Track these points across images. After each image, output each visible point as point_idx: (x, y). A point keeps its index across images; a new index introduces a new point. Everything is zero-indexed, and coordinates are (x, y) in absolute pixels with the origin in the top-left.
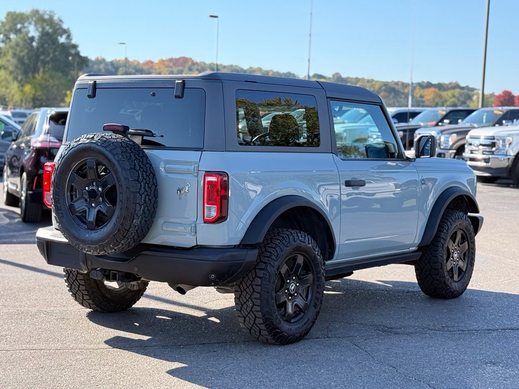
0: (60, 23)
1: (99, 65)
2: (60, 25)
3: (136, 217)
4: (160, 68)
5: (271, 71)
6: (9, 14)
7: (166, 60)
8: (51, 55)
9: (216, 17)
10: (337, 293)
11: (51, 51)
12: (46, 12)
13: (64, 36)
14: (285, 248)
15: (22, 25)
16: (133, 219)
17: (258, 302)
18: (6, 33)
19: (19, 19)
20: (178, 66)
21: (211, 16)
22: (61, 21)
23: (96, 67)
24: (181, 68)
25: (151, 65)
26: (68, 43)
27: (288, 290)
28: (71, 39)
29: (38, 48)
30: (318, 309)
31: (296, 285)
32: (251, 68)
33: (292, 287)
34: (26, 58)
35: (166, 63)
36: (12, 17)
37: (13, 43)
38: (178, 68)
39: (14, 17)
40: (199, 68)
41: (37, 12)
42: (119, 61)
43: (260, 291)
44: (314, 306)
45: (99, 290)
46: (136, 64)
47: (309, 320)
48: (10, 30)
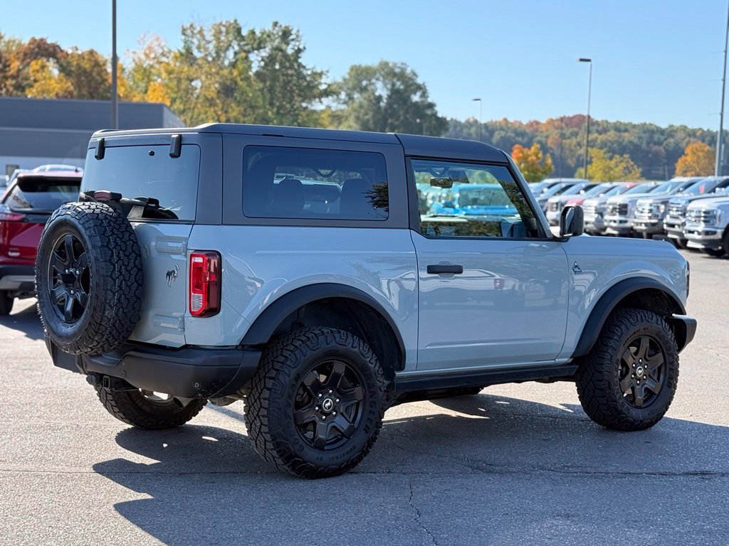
0: (414, 77)
1: (470, 129)
2: (413, 80)
3: (108, 307)
4: (547, 130)
5: (700, 129)
6: (353, 68)
7: (557, 120)
8: (402, 118)
9: (589, 60)
10: (482, 417)
11: (401, 112)
12: (396, 64)
13: (419, 94)
14: (309, 351)
15: (368, 82)
16: (105, 309)
17: (265, 421)
18: (349, 92)
19: (364, 74)
20: (572, 127)
21: (581, 60)
22: (415, 74)
23: (465, 131)
24: (576, 129)
25: (535, 127)
26: (422, 102)
27: (320, 407)
28: (428, 97)
29: (386, 110)
30: (371, 434)
31: (334, 401)
32: (671, 126)
33: (328, 404)
34: (371, 122)
35: (556, 123)
36: (357, 70)
37: (356, 105)
38: (571, 130)
39: (359, 72)
40: (600, 128)
41: (387, 64)
42: (496, 122)
43: (267, 407)
44: (365, 429)
45: (132, 401)
46: (517, 125)
47: (354, 447)
48: (354, 88)
